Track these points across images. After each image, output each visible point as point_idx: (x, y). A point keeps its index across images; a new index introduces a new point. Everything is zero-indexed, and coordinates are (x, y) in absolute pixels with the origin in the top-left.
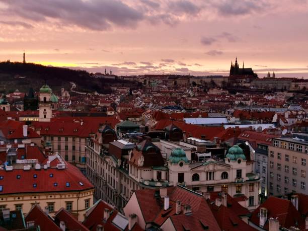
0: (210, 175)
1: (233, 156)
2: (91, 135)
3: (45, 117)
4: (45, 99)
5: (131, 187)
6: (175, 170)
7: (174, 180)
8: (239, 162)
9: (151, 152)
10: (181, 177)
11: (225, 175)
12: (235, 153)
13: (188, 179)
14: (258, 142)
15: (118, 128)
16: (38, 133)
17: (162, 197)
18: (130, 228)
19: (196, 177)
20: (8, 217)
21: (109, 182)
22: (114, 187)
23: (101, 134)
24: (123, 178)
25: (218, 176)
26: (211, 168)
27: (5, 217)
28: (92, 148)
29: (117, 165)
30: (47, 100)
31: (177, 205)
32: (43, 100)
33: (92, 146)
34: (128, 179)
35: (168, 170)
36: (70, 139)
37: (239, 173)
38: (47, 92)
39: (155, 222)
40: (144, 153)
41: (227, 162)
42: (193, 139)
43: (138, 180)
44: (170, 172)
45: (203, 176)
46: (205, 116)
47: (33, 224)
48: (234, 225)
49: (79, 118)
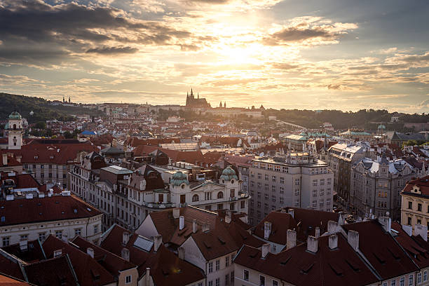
0: (208, 195)
1: (227, 177)
2: (69, 162)
3: (15, 144)
4: (15, 126)
5: (131, 210)
6: (176, 192)
7: (176, 200)
8: (233, 182)
9: (153, 175)
10: (183, 198)
11: (220, 195)
12: (229, 175)
13: (189, 199)
14: (237, 164)
15: (103, 154)
16: (19, 160)
17: (175, 217)
18: (156, 249)
19: (196, 198)
20: (26, 247)
21: (102, 207)
22: (109, 211)
23: (89, 160)
24: (121, 202)
25: (215, 195)
26: (208, 188)
27: (22, 248)
28: (78, 175)
29: (113, 190)
30: (17, 127)
31: (194, 224)
32: (12, 127)
33: (77, 173)
34: (127, 203)
35: (170, 192)
36: (46, 167)
37: (233, 191)
38: (18, 119)
39: (172, 241)
40: (146, 177)
41: (221, 182)
42: (182, 163)
43: (140, 203)
44: (172, 194)
45: (202, 197)
46: (178, 141)
47: (61, 253)
48: (244, 239)
49: (52, 145)
